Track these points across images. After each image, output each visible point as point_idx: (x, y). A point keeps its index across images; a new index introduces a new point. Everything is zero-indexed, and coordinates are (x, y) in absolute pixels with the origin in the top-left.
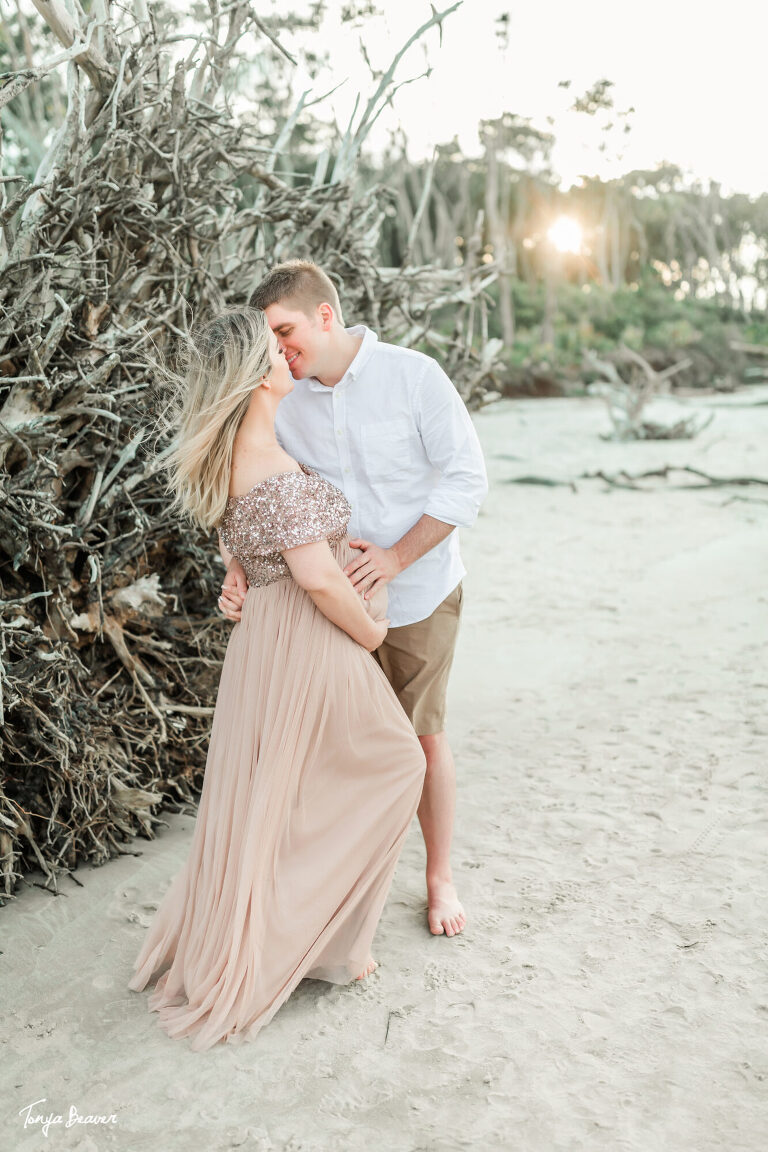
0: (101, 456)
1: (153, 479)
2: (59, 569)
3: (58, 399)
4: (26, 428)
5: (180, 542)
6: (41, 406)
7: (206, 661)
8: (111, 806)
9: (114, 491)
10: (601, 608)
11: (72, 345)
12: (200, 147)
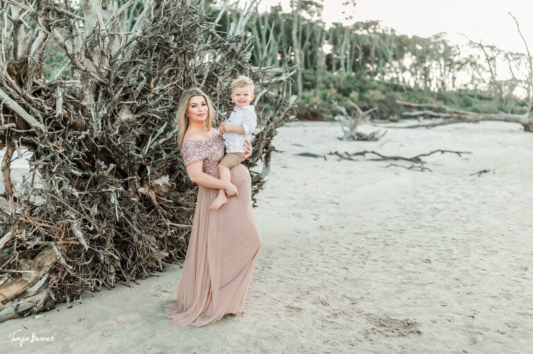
0: (151, 131)
1: (170, 140)
2: (134, 171)
3: (139, 110)
4: (129, 119)
5: (176, 164)
6: (132, 112)
7: (184, 208)
8: (150, 257)
9: (155, 144)
10: (333, 203)
11: (145, 91)
12: (190, 22)
